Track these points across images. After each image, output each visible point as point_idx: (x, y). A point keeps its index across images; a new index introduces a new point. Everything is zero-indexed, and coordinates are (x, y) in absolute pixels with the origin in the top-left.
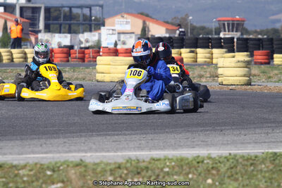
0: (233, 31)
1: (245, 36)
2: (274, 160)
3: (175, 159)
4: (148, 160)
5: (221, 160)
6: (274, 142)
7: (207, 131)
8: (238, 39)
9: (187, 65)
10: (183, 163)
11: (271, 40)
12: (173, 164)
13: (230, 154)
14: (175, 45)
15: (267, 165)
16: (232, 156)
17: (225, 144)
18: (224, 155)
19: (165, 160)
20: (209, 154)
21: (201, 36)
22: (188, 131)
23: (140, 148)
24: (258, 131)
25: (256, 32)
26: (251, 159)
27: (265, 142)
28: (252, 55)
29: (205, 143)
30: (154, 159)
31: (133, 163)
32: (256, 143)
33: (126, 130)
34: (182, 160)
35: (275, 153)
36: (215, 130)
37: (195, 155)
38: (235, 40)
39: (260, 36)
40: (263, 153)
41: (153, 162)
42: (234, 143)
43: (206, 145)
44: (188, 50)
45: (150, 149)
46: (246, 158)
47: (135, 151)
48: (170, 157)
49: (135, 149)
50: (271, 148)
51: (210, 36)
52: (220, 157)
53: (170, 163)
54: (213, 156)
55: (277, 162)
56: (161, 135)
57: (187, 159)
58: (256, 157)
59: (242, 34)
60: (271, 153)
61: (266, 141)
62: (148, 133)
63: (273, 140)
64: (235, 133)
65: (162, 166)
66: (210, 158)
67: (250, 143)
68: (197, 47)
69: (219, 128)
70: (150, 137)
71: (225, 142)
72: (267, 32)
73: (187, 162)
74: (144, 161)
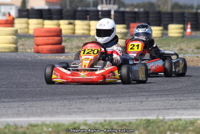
0: (110, 4)
1: (122, 9)
2: (147, 127)
3: (52, 125)
4: (25, 126)
5: (97, 126)
6: (148, 110)
7: (84, 99)
8: (115, 12)
9: (65, 36)
10: (59, 129)
11: (147, 14)
12: (50, 129)
13: (105, 121)
14: (54, 16)
15: (141, 131)
16: (107, 122)
17: (100, 111)
18: (99, 122)
19: (42, 126)
20: (86, 121)
21: (79, 9)
22: (66, 99)
23: (18, 115)
24: (132, 99)
25: (132, 5)
26: (125, 125)
27: (139, 110)
28: (128, 28)
29: (81, 110)
30: (31, 125)
31: (11, 128)
32: (131, 110)
33: (5, 98)
34: (59, 125)
35: (149, 120)
36: (92, 98)
37: (71, 122)
38: (112, 13)
39: (136, 10)
40: (137, 120)
41: (31, 128)
42: (109, 110)
43: (83, 112)
44: (66, 22)
45: (28, 116)
46: (120, 124)
47: (13, 117)
48: (48, 123)
49: (13, 115)
50: (145, 116)
51: (88, 9)
52: (96, 123)
53: (48, 128)
54: (89, 122)
55: (150, 128)
56: (39, 103)
57: (63, 125)
58: (130, 123)
59: (119, 8)
60: (145, 120)
61: (140, 108)
62: (27, 101)
63: (147, 108)
64: (110, 101)
65: (40, 131)
66: (85, 124)
67: (124, 110)
68: (75, 19)
69: (94, 96)
70: (28, 104)
71: (101, 110)
72: (143, 6)
73: (63, 128)
74: (22, 127)
